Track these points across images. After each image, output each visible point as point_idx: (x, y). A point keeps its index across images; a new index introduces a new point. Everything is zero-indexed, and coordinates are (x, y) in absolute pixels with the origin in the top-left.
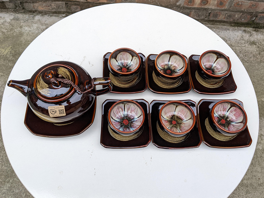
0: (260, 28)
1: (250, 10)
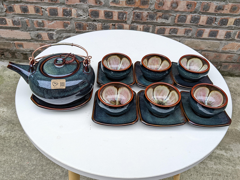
0: (225, 76)
1: (215, 60)
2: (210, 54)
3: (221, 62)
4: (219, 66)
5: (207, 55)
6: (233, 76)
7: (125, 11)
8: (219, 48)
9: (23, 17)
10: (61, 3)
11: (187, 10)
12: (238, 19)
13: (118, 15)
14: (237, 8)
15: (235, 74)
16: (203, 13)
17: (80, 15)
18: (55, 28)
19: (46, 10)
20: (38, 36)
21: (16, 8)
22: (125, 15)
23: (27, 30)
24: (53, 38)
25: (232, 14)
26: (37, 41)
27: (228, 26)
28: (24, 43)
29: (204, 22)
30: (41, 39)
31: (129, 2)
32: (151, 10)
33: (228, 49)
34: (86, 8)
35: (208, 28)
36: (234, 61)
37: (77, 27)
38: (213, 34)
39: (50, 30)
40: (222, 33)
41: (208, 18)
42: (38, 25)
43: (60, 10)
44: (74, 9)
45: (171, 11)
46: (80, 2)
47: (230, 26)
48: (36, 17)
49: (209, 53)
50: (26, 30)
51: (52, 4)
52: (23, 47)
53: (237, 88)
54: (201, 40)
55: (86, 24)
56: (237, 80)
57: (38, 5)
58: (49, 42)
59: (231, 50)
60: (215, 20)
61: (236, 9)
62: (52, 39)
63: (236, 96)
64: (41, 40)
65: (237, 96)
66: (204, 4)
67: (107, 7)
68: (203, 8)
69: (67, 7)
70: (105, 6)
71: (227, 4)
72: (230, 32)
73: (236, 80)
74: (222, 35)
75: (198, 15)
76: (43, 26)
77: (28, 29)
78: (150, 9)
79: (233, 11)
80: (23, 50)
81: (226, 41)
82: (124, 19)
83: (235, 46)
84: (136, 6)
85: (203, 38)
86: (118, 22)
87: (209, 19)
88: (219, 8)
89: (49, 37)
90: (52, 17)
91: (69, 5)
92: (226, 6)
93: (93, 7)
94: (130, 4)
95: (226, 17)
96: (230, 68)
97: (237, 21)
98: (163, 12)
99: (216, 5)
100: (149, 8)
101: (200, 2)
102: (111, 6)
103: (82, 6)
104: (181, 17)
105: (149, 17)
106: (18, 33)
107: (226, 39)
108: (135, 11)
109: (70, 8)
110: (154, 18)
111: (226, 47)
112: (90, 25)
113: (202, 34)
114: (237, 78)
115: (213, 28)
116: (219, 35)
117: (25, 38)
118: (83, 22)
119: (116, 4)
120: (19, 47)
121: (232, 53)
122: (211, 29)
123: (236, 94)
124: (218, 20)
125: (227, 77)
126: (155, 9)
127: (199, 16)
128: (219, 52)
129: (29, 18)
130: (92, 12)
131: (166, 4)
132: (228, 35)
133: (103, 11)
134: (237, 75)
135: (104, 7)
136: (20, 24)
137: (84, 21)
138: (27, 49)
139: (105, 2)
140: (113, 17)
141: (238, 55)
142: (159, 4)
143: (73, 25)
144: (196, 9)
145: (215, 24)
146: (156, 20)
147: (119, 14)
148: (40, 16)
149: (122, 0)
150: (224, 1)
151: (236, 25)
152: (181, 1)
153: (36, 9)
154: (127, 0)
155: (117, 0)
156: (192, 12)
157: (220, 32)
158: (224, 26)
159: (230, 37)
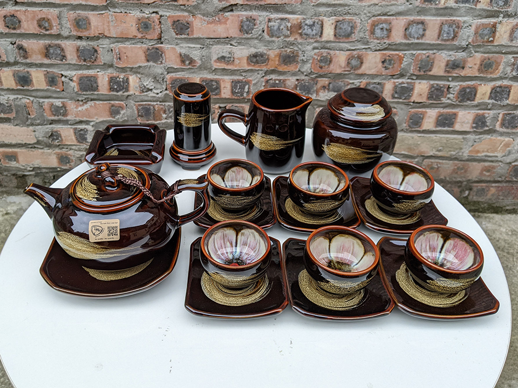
0: (481, 212)
1: (455, 178)
2: (442, 163)
3: (469, 180)
4: (467, 190)
5: (436, 166)
6: (501, 212)
7: (246, 77)
8: (462, 151)
9: (19, 94)
10: (105, 64)
11: (384, 72)
12: (498, 87)
13: (232, 87)
14: (493, 63)
15: (505, 206)
16: (420, 77)
17: (148, 88)
18: (92, 118)
20: (52, 135)
21: (5, 77)
22: (247, 87)
23: (27, 123)
24: (86, 139)
25: (485, 76)
26: (49, 146)
27: (478, 103)
28: (20, 152)
29: (423, 95)
30: (58, 142)
31: (254, 60)
32: (303, 73)
33: (483, 151)
34: (161, 74)
35: (433, 109)
36: (500, 179)
37: (140, 114)
38: (446, 121)
39: (81, 122)
40: (465, 118)
41: (432, 86)
42: (52, 111)
43: (103, 78)
44: (134, 76)
45: (349, 74)
46: (148, 61)
47: (481, 103)
48: (49, 94)
49: (441, 161)
50: (25, 123)
51: (85, 67)
52: (18, 159)
53: (512, 241)
54: (419, 135)
55: (162, 107)
56: (510, 221)
57: (54, 69)
58: (77, 149)
59: (489, 154)
60: (448, 90)
61: (492, 66)
62: (84, 142)
63: (513, 258)
64: (58, 144)
65: (515, 260)
67: (206, 70)
68: (419, 66)
69: (118, 72)
70: (202, 69)
71: (471, 57)
72: (483, 115)
73: (508, 222)
74: (466, 122)
75: (409, 81)
76: (65, 114)
77: (29, 121)
78: (301, 72)
79: (486, 69)
80: (18, 167)
81: (476, 135)
82: (245, 95)
83: (498, 145)
84: (270, 67)
85: (423, 130)
86: (233, 101)
87: (433, 89)
88: (454, 65)
89: (78, 137)
90: (84, 94)
91: (122, 68)
92: (469, 59)
93: (176, 70)
94: (258, 63)
95: (472, 84)
96: (493, 195)
97: (496, 92)
98: (330, 78)
99: (446, 59)
100: (299, 71)
101: (412, 54)
102: (215, 69)
103: (152, 69)
104: (372, 86)
105: (300, 90)
106: (7, 129)
107: (475, 130)
108: (269, 78)
109: (124, 74)
110: (312, 91)
111: (477, 148)
112: (169, 110)
113: (420, 122)
114: (509, 215)
115: (444, 107)
116: (458, 122)
117: (22, 141)
118: (155, 103)
119: (227, 65)
120: (7, 161)
121: (492, 161)
122: (439, 109)
123: (513, 255)
125: (486, 215)
126: (311, 72)
127: (411, 83)
128: (464, 159)
129: (33, 98)
130: (173, 81)
131: (337, 60)
132: (480, 122)
133: (199, 78)
134: (510, 210)
135: (199, 71)
136: (12, 110)
137: (157, 101)
138: (26, 165)
139: (201, 59)
140: (220, 92)
141: (508, 163)
142: (321, 61)
143: (131, 111)
144: (403, 69)
145: (449, 98)
146: (315, 95)
147: (233, 85)
148: (59, 91)
149: (239, 56)
150: (464, 49)
151: (496, 100)
152: (370, 52)
153: (49, 78)
154: (250, 55)
155: (228, 56)
156: (394, 75)
157: (461, 116)
158: (469, 102)
159: (484, 127)
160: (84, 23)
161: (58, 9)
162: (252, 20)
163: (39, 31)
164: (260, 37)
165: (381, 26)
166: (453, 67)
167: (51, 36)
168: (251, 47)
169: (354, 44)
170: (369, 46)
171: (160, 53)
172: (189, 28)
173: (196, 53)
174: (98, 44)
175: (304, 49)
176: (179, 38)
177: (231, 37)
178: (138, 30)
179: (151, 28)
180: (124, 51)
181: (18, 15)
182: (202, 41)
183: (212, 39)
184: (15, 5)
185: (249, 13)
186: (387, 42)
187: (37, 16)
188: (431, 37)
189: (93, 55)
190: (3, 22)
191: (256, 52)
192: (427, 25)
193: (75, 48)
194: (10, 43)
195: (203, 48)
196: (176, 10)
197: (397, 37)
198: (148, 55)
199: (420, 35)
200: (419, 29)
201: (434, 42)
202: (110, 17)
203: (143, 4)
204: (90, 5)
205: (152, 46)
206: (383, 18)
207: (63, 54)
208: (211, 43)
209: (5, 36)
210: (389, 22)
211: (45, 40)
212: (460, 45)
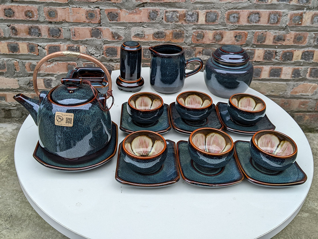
3: (292, 111)
8: (287, 92)
9: (10, 57)
10: (65, 38)
11: (236, 43)
12: (306, 52)
14: (302, 37)
15: (315, 128)
16: (258, 46)
17: (92, 53)
18: (55, 72)
19: (44, 48)
21: (2, 47)
23: (14, 76)
24: (51, 85)
25: (298, 45)
27: (294, 62)
29: (260, 57)
31: (157, 36)
32: (187, 44)
33: (299, 92)
34: (100, 45)
35: (267, 66)
36: (311, 110)
38: (276, 73)
39: (48, 75)
40: (287, 71)
41: (266, 51)
42: (30, 68)
43: (64, 47)
44: (83, 46)
45: (215, 44)
46: (92, 37)
47: (296, 61)
48: (29, 57)
49: (273, 99)
51: (53, 40)
54: (260, 82)
57: (33, 41)
59: (303, 94)
60: (275, 54)
61: (302, 39)
66: (258, 34)
68: (257, 39)
69: (73, 43)
71: (288, 33)
72: (298, 69)
74: (288, 73)
79: (298, 41)
81: (295, 82)
83: (308, 88)
84: (166, 40)
85: (262, 79)
86: (144, 61)
87: (267, 53)
88: (278, 39)
89: (46, 85)
91: (76, 41)
92: (287, 35)
93: (109, 42)
94: (159, 38)
95: (290, 50)
96: (307, 120)
97: (305, 55)
98: (203, 47)
99: (274, 35)
100: (184, 42)
101: (253, 32)
103: (95, 41)
106: (1, 80)
109: (77, 45)
110: (192, 54)
111: (295, 90)
113: (259, 74)
115: (274, 65)
116: (283, 74)
119: (141, 39)
121: (306, 98)
122: (271, 66)
124: (280, 53)
126: (192, 43)
127: (253, 49)
128: (288, 97)
129: (19, 60)
130: (107, 49)
131: (207, 36)
132: (296, 73)
136: (5, 67)
138: (12, 102)
139: (125, 36)
141: (315, 100)
142: (198, 36)
144: (247, 41)
145: (276, 59)
147: (144, 51)
148: (35, 56)
149: (148, 34)
150: (284, 29)
151: (305, 60)
152: (227, 31)
153: (30, 47)
154: (155, 33)
155: (141, 33)
156: (242, 45)
157: (285, 70)
158: (289, 61)
159: (299, 77)
160: (53, 13)
161: (38, 5)
162: (156, 12)
163: (25, 18)
164: (161, 22)
165: (233, 15)
166: (278, 40)
167: (33, 21)
168: (155, 28)
169: (217, 26)
170: (227, 27)
171: (100, 32)
172: (117, 17)
173: (122, 32)
174: (62, 26)
175: (187, 29)
176: (111, 23)
177: (143, 22)
178: (87, 18)
179: (94, 16)
180: (77, 30)
181: (13, 8)
182: (125, 24)
183: (131, 23)
184: (11, 3)
185: (154, 8)
186: (237, 24)
187: (25, 9)
188: (264, 22)
189: (58, 33)
190: (3, 13)
191: (158, 31)
192: (261, 14)
193: (47, 29)
194: (7, 25)
195: (126, 29)
196: (110, 6)
197: (243, 22)
198: (92, 33)
199: (257, 20)
200: (256, 17)
201: (266, 25)
202: (70, 10)
203: (90, 2)
204: (58, 3)
205: (95, 28)
206: (234, 10)
207: (40, 32)
208: (131, 26)
209: (4, 21)
210: (238, 13)
211: (29, 24)
212: (281, 26)
